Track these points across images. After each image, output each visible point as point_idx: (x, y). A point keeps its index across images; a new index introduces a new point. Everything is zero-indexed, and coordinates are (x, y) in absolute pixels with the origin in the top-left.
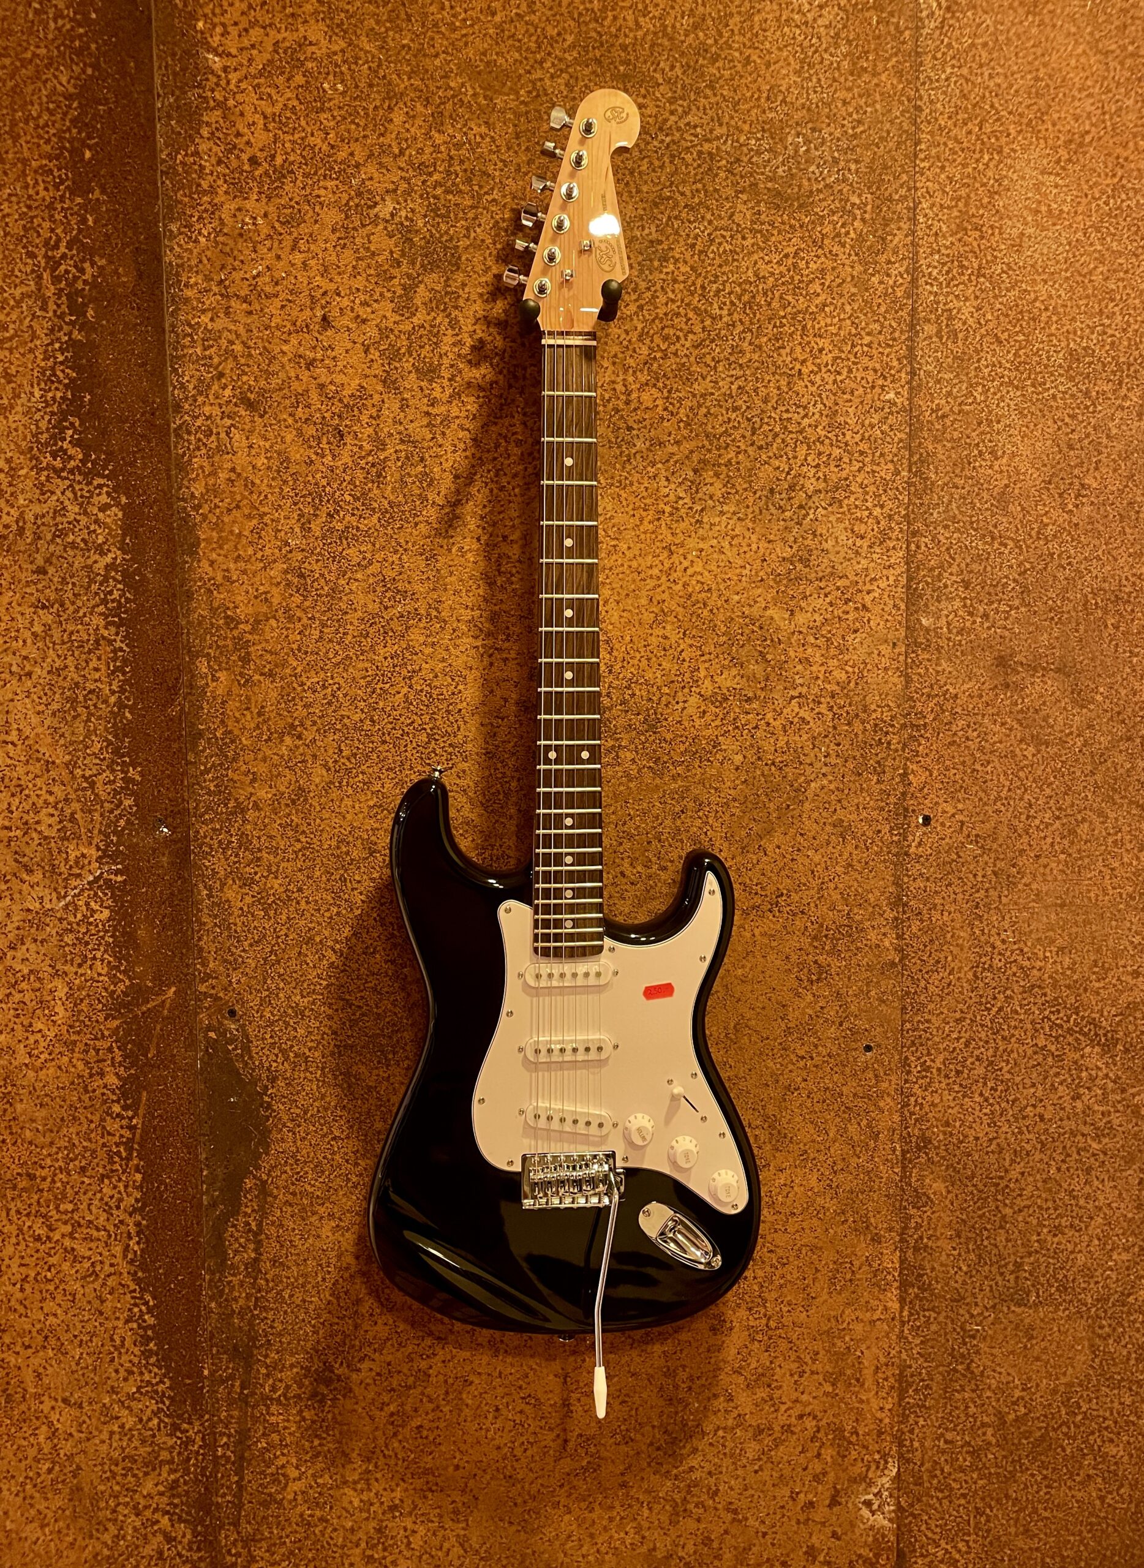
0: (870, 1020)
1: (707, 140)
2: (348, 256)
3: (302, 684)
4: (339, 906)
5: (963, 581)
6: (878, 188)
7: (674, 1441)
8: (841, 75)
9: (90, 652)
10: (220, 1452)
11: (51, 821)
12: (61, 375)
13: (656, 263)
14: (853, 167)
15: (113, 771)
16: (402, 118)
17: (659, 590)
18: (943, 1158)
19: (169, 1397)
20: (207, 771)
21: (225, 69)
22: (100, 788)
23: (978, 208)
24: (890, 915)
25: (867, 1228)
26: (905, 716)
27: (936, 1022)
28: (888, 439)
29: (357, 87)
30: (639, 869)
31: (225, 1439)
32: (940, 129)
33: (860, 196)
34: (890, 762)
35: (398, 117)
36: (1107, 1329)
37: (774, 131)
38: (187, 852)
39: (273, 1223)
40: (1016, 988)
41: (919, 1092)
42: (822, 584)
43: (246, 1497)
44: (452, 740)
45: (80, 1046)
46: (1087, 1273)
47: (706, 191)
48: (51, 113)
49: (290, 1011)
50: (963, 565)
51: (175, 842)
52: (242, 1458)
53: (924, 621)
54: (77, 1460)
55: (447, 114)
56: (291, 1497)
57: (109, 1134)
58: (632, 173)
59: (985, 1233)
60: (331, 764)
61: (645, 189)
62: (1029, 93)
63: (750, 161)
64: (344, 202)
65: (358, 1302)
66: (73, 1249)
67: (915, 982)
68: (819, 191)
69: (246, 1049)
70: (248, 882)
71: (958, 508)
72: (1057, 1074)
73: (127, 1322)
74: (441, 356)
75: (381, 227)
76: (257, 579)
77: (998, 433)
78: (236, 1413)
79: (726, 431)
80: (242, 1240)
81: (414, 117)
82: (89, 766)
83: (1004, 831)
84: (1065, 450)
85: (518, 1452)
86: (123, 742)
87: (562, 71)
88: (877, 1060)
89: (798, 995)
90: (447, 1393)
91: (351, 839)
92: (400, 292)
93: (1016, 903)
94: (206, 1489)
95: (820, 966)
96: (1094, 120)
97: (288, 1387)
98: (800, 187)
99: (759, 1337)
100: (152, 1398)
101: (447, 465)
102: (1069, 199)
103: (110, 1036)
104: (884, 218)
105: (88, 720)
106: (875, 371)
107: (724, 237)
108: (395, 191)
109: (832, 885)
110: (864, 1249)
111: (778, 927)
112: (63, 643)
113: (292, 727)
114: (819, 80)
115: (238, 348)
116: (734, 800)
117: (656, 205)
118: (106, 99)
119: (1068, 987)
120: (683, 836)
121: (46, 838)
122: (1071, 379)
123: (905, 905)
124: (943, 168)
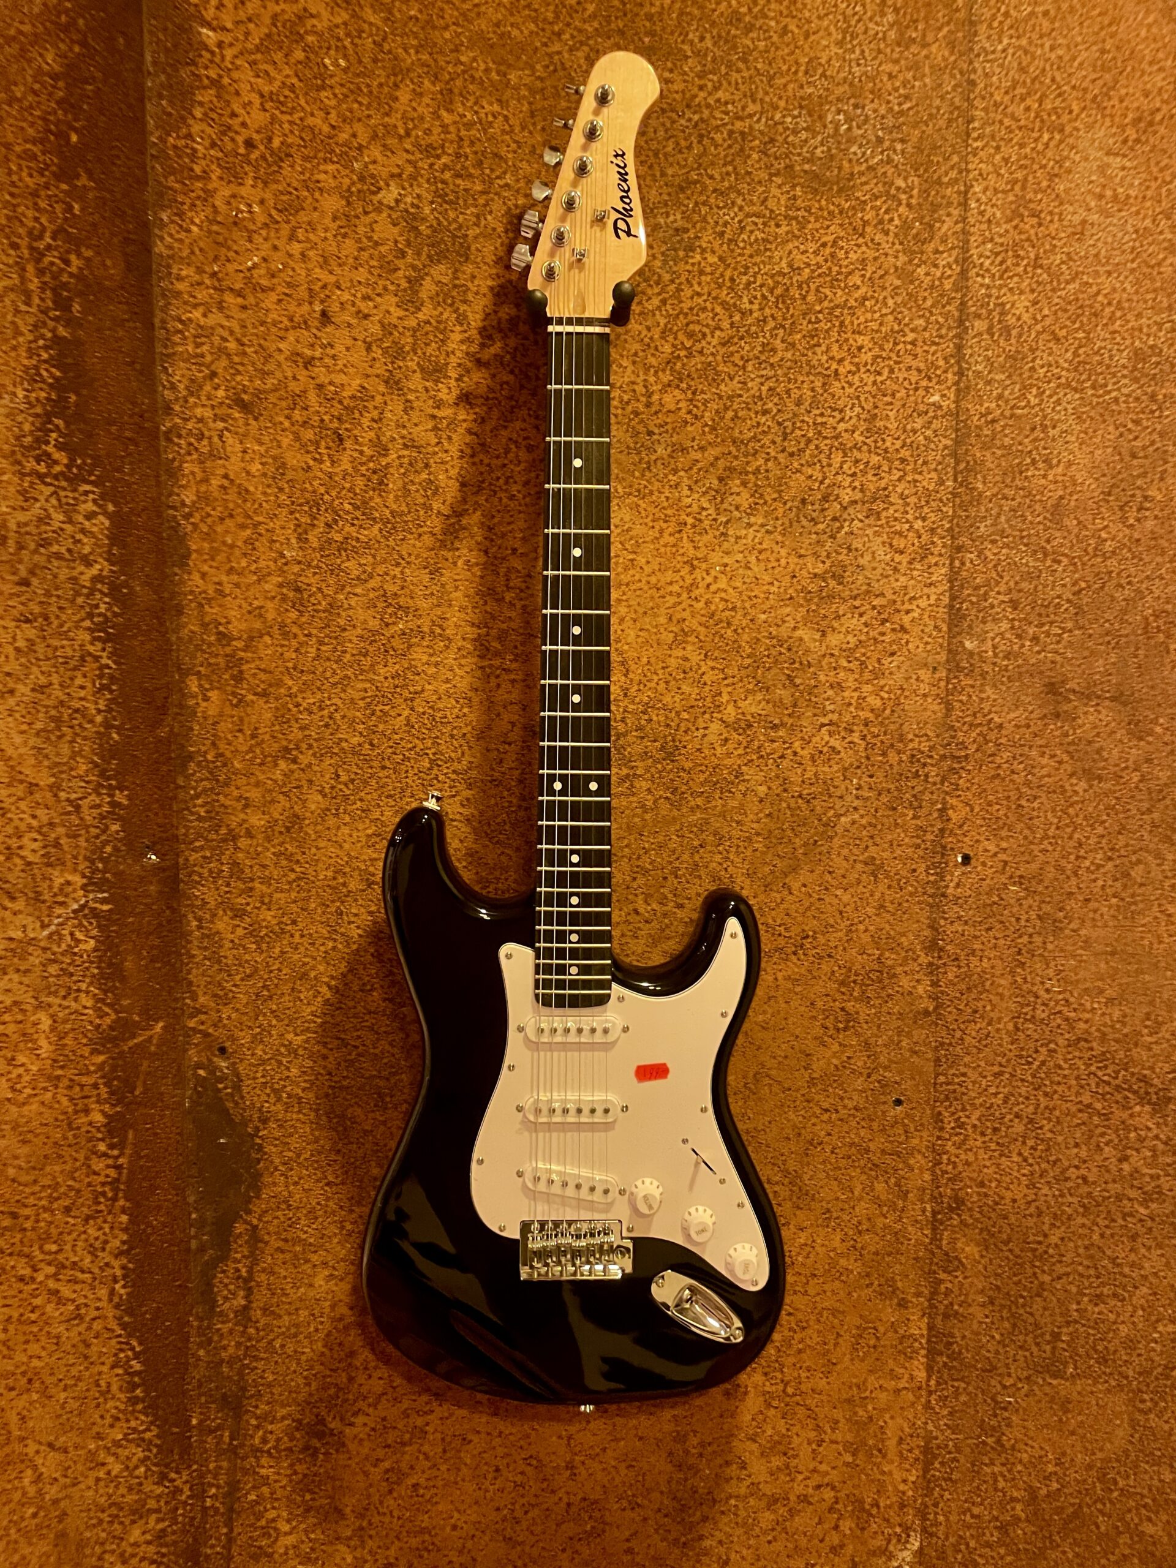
0: (900, 1073)
1: (741, 119)
2: (349, 247)
3: (298, 705)
4: (335, 940)
5: (1011, 601)
6: (926, 171)
7: (684, 1508)
8: (887, 46)
9: (75, 669)
10: (209, 1502)
11: (35, 845)
12: (45, 374)
13: (681, 254)
14: (899, 147)
15: (99, 794)
16: (408, 97)
17: (679, 608)
18: (977, 1220)
19: (156, 1446)
20: (197, 796)
21: (220, 45)
22: (85, 810)
23: (1036, 192)
24: (924, 959)
25: (893, 1292)
26: (944, 747)
27: (973, 1075)
28: (932, 446)
29: (360, 62)
30: (655, 906)
31: (213, 1491)
32: (996, 104)
33: (905, 179)
34: (927, 796)
35: (404, 95)
36: (1149, 1404)
37: (813, 109)
38: (176, 880)
39: (264, 1270)
40: (1061, 1041)
41: (953, 1150)
42: (857, 603)
43: (235, 1550)
44: (456, 766)
45: (65, 1082)
46: (1130, 1344)
47: (737, 174)
48: (35, 93)
49: (283, 1050)
50: (1012, 584)
51: (164, 870)
52: (231, 1510)
53: (968, 644)
54: (62, 1504)
55: (456, 91)
56: (282, 1551)
57: (95, 1173)
58: (656, 155)
59: (1021, 1301)
60: (327, 790)
61: (670, 172)
62: (1094, 66)
63: (786, 141)
64: (345, 187)
65: (352, 1354)
66: (58, 1291)
67: (951, 1032)
68: (861, 174)
69: (237, 1087)
70: (239, 914)
71: (1008, 521)
72: (1103, 1135)
73: (113, 1367)
74: (448, 355)
75: (385, 215)
76: (250, 593)
77: (1054, 440)
78: (225, 1464)
79: (754, 437)
80: (232, 1287)
81: (421, 95)
82: (73, 789)
83: (1051, 873)
84: (1127, 458)
85: (519, 1513)
86: (109, 763)
87: (582, 43)
88: (907, 1115)
89: (824, 1044)
90: (445, 1451)
91: (347, 870)
92: (404, 284)
93: (1062, 950)
94: (195, 1540)
95: (848, 1014)
96: (1166, 97)
97: (278, 1440)
98: (840, 168)
99: (775, 1403)
100: (138, 1446)
101: (453, 473)
102: (1137, 182)
103: (95, 1072)
104: (932, 204)
105: (73, 741)
106: (919, 371)
107: (756, 224)
108: (400, 175)
109: (861, 927)
110: (889, 1314)
111: (803, 971)
112: (48, 659)
113: (287, 750)
114: (863, 52)
115: (232, 345)
116: (758, 834)
117: (682, 189)
118: (94, 78)
119: (1117, 1041)
120: (702, 873)
121: (29, 864)
122: (1136, 380)
123: (941, 949)
124: (998, 148)
